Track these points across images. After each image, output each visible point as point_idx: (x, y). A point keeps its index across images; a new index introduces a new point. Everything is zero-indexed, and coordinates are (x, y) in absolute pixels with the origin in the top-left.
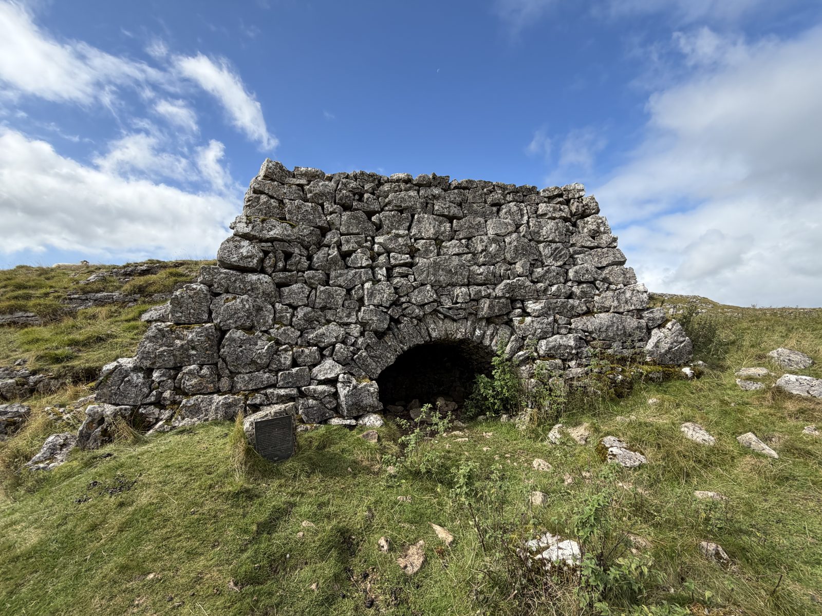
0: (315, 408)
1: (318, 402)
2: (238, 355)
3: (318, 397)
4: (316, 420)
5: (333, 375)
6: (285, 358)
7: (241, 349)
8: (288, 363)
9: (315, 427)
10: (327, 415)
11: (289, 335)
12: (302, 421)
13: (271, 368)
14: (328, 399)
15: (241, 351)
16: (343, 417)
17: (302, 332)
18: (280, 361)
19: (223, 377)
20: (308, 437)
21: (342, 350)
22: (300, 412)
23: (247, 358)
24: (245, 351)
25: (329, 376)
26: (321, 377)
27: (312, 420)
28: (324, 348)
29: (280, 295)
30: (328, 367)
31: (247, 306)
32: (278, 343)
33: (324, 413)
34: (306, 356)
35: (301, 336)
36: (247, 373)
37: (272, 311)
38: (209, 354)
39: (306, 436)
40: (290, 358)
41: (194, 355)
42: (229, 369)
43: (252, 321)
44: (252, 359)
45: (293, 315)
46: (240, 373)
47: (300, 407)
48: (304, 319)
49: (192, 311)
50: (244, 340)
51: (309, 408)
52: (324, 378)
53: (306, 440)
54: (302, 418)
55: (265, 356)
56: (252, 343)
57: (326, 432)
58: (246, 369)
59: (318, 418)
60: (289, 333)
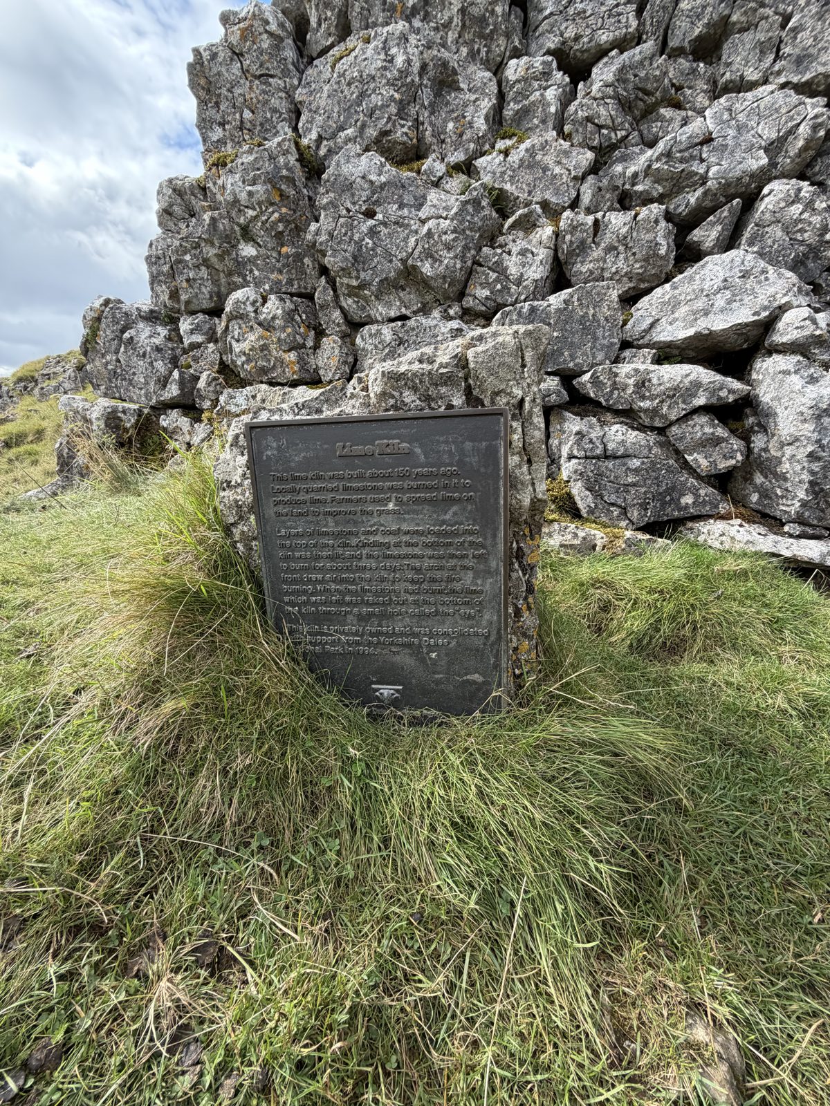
0: (635, 463)
1: (652, 438)
2: (359, 244)
3: (654, 412)
4: (635, 514)
5: (744, 315)
6: (523, 253)
7: (371, 222)
8: (536, 271)
9: (629, 543)
10: (688, 500)
11: (545, 169)
12: (570, 509)
13: (469, 302)
14: (703, 427)
15: (373, 232)
16: (773, 523)
17: (604, 155)
18: (500, 269)
19: (328, 336)
20: (597, 583)
21: (796, 209)
22: (567, 469)
23: (389, 256)
24: (384, 231)
25: (719, 323)
26: (675, 331)
27: (616, 512)
28: (697, 217)
29: (525, 23)
30: (718, 282)
31: (400, 60)
32: (502, 204)
33: (675, 491)
34: (611, 249)
35: (594, 169)
36: (391, 320)
37: (493, 88)
38: (288, 256)
39: (585, 571)
40: (543, 254)
41: (252, 260)
42: (341, 308)
43: (417, 123)
44: (404, 261)
45: (568, 97)
46: (370, 321)
47: (565, 451)
48: (617, 97)
49: (247, 115)
50: (382, 186)
51: (606, 456)
52: (691, 332)
53: (582, 589)
54: (570, 497)
55: (449, 248)
56: (407, 198)
57: (690, 578)
58: (389, 305)
59: (644, 506)
60: (549, 160)
